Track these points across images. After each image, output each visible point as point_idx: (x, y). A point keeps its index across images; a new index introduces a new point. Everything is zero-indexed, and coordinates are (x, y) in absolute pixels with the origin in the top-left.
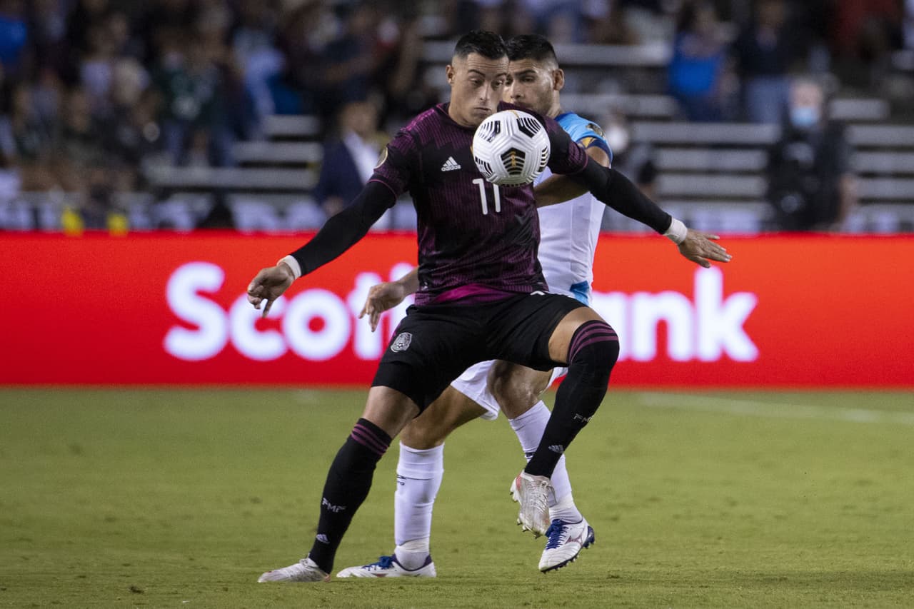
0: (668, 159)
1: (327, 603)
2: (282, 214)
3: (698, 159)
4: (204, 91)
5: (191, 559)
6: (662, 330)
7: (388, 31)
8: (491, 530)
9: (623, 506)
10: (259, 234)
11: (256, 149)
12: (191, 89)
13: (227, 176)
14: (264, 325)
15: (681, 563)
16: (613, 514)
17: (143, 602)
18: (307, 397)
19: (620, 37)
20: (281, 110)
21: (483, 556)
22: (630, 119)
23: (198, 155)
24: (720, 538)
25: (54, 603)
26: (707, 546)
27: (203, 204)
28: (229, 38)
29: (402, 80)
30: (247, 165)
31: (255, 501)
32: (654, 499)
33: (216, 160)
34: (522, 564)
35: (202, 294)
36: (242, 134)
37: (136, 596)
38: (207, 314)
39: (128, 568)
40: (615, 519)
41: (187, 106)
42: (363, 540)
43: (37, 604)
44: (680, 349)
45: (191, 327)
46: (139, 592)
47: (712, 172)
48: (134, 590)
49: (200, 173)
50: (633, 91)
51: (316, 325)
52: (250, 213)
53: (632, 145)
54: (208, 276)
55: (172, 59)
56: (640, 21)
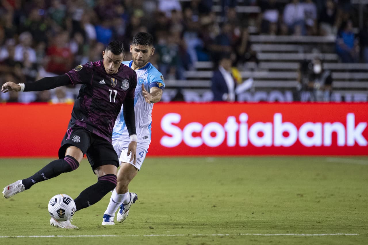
0: (335, 75)
1: (218, 232)
2: (201, 96)
3: (347, 75)
4: (173, 53)
5: (170, 217)
6: (334, 135)
7: (237, 32)
8: (275, 206)
9: (321, 197)
10: (193, 103)
11: (192, 73)
12: (168, 52)
13: (182, 83)
14: (195, 135)
15: (342, 217)
16: (318, 200)
17: (153, 232)
18: (211, 160)
19: (319, 33)
20: (200, 60)
21: (272, 215)
22: (322, 62)
23: (172, 76)
24: (355, 208)
25: (123, 232)
26: (351, 211)
27: (173, 93)
28: (182, 35)
29: (242, 49)
30: (189, 79)
31: (193, 196)
32: (332, 195)
33: (178, 77)
34: (286, 218)
35: (173, 124)
36: (187, 68)
37: (152, 230)
38: (175, 131)
39: (149, 220)
40: (319, 202)
41: (167, 58)
42: (230, 210)
43: (117, 233)
44: (341, 142)
45: (170, 136)
46: (152, 228)
47: (351, 80)
48: (151, 228)
49: (172, 82)
50: (323, 52)
51: (213, 134)
52: (190, 96)
53: (323, 71)
54: (176, 118)
55: (162, 42)
56: (326, 27)
